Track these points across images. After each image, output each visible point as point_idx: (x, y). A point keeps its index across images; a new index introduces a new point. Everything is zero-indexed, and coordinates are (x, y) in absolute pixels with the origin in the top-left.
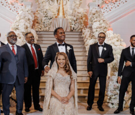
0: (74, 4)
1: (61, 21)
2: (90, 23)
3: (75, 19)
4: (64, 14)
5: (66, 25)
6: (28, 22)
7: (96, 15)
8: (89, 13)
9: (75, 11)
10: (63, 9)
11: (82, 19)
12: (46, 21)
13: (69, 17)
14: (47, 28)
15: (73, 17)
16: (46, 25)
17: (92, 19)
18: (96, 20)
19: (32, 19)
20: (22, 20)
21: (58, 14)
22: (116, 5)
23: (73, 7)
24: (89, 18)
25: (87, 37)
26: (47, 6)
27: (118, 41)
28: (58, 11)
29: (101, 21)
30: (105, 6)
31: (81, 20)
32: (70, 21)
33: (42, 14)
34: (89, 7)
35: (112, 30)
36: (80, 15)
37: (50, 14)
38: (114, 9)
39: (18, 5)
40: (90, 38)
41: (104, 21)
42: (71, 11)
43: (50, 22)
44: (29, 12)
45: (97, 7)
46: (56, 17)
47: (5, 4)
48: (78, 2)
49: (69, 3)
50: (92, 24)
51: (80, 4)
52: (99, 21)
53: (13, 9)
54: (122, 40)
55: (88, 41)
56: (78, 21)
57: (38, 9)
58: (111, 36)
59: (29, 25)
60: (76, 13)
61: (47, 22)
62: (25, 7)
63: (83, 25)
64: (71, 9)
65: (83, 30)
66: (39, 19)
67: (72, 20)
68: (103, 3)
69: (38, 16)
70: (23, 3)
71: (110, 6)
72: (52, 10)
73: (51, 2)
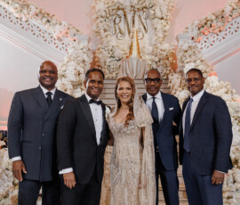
0: (155, 38)
1: (135, 63)
2: (179, 64)
3: (157, 59)
4: (139, 53)
5: (142, 70)
6: (82, 65)
7: (190, 52)
8: (178, 50)
9: (157, 48)
10: (138, 44)
11: (168, 59)
12: (111, 64)
13: (147, 57)
14: (114, 75)
15: (153, 57)
16: (111, 70)
17: (184, 58)
18: (189, 59)
19: (89, 60)
20: (72, 63)
21: (131, 53)
22: (220, 37)
23: (153, 42)
24: (179, 57)
25: (176, 87)
26: (113, 41)
27: (227, 93)
28: (131, 48)
29: (198, 62)
30: (203, 38)
31: (167, 62)
32: (150, 63)
33: (106, 53)
34: (178, 41)
35: (215, 75)
36: (164, 54)
37: (118, 53)
38: (217, 43)
39: (69, 40)
40: (180, 89)
41: (202, 61)
42: (151, 48)
43: (118, 64)
44: (84, 50)
45: (190, 41)
46: (127, 57)
47: (49, 39)
48: (161, 35)
49: (146, 35)
50: (184, 67)
51: (165, 36)
52: (195, 62)
53: (60, 46)
54: (234, 91)
55: (178, 93)
56: (162, 62)
57: (100, 46)
58: (215, 85)
59: (82, 70)
60: (159, 51)
61: (114, 64)
62: (79, 43)
63: (169, 68)
64: (151, 45)
65: (170, 77)
66: (102, 61)
67: (153, 61)
68: (199, 34)
69: (100, 56)
70: (75, 38)
71: (211, 39)
72: (121, 46)
73: (119, 35)
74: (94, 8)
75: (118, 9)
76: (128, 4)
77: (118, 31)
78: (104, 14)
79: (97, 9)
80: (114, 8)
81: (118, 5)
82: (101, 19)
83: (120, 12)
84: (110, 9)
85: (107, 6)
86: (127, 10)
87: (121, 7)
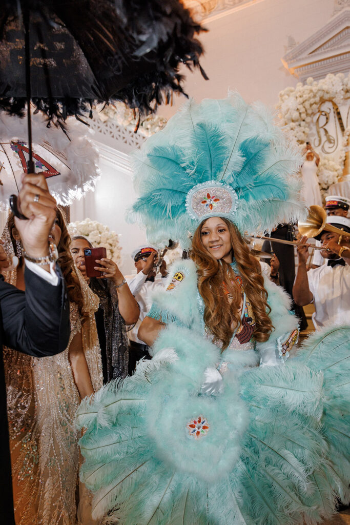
21: (345, 172)
28: (345, 163)
46: (339, 180)
72: (332, 163)
73: (327, 145)
74: (280, 108)
75: (323, 101)
76: (339, 88)
77: (324, 139)
78: (295, 115)
79: (284, 109)
80: (312, 101)
81: (320, 94)
82: (293, 125)
83: (327, 107)
84: (307, 104)
85: (300, 100)
86: (338, 100)
87: (327, 97)
